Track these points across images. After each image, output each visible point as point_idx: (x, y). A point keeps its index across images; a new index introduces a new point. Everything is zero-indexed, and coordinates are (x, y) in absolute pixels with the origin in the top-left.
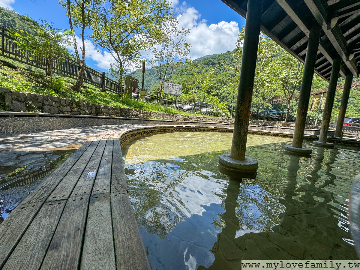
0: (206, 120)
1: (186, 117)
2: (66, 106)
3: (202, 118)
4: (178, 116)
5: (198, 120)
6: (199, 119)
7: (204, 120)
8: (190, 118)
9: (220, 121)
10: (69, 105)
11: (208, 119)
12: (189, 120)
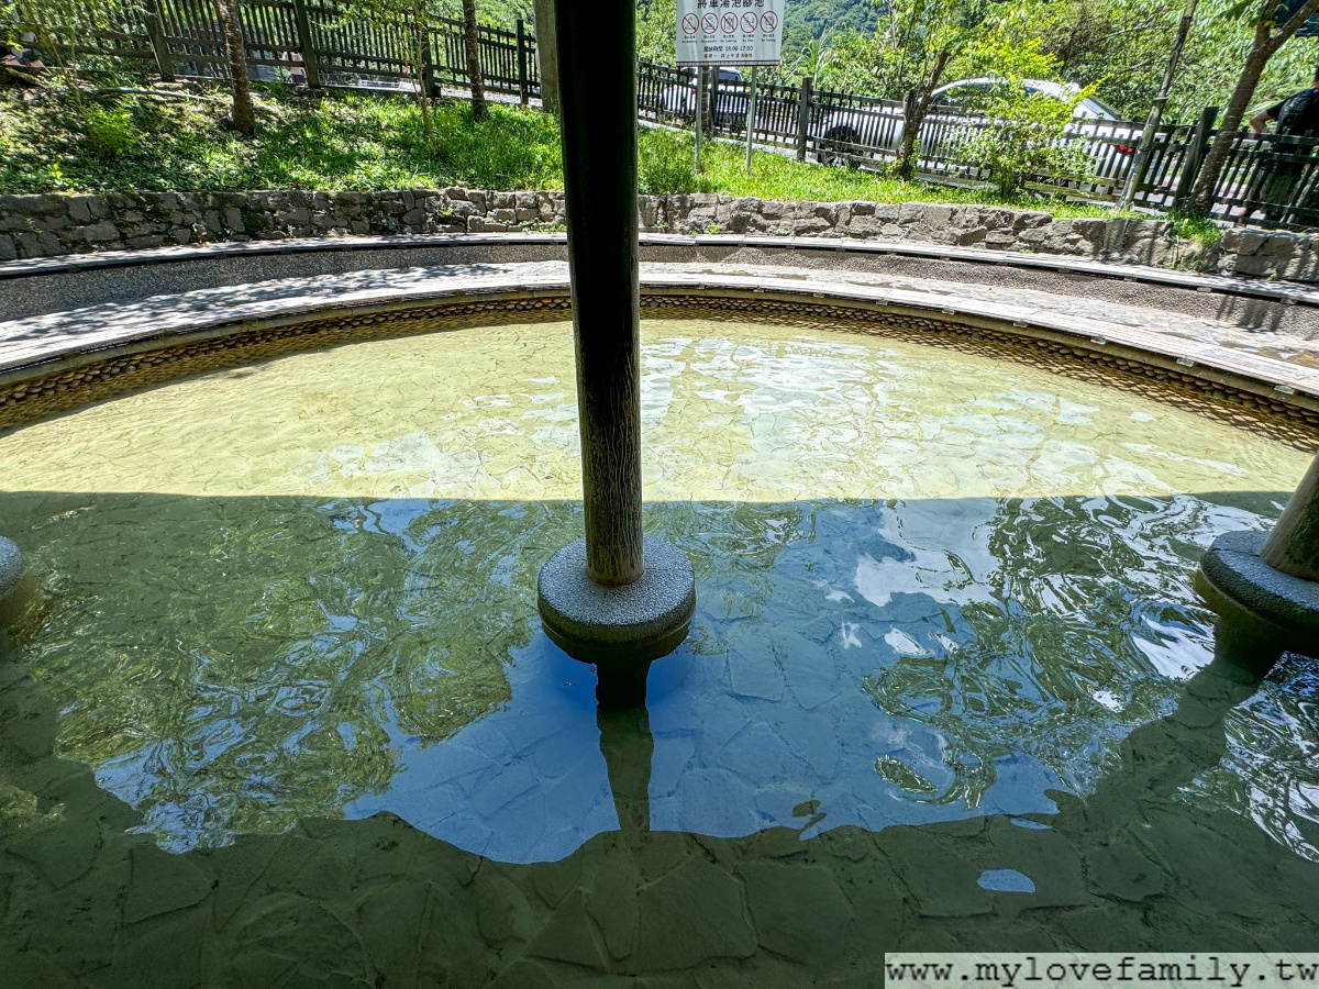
0: (870, 227)
1: (742, 207)
2: (96, 222)
3: (844, 217)
4: (700, 205)
5: (818, 229)
6: (821, 222)
7: (858, 225)
8: (768, 216)
9: (959, 232)
10: (109, 217)
11: (885, 221)
12: (763, 228)
